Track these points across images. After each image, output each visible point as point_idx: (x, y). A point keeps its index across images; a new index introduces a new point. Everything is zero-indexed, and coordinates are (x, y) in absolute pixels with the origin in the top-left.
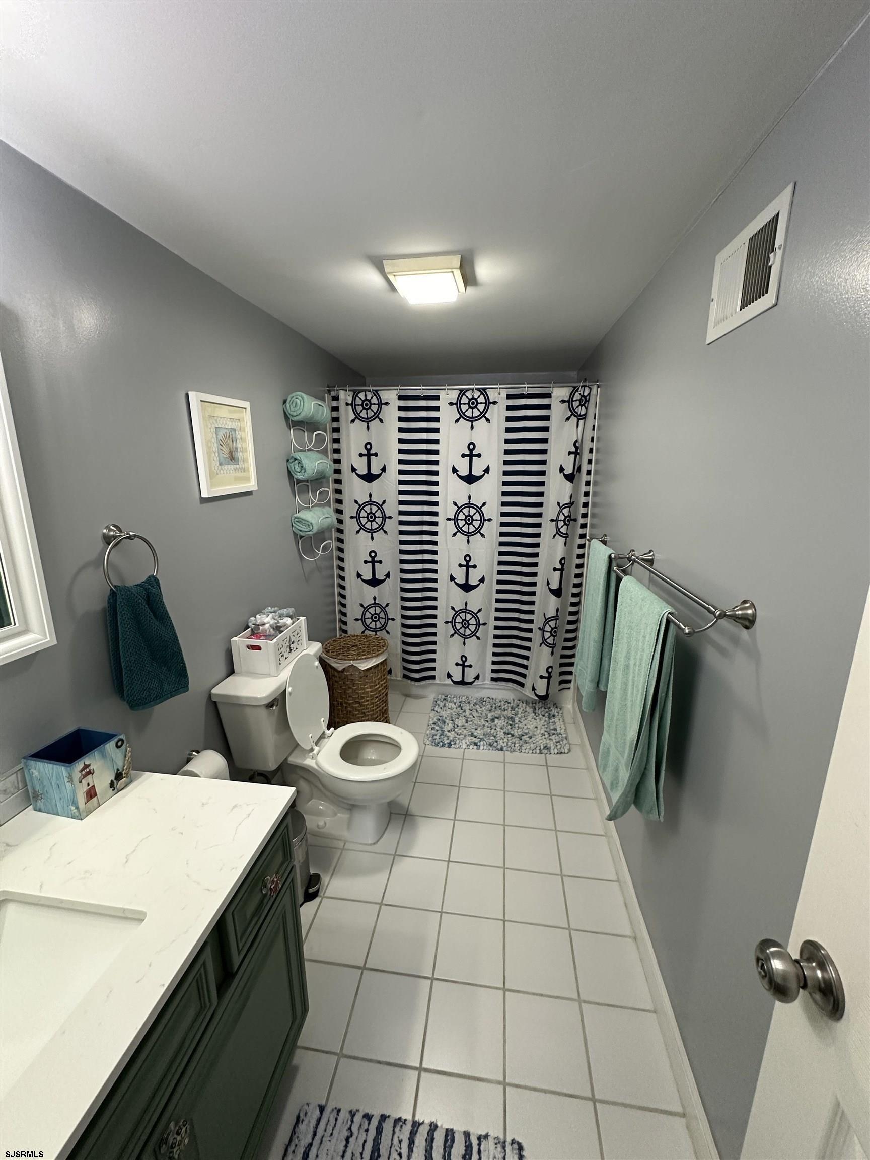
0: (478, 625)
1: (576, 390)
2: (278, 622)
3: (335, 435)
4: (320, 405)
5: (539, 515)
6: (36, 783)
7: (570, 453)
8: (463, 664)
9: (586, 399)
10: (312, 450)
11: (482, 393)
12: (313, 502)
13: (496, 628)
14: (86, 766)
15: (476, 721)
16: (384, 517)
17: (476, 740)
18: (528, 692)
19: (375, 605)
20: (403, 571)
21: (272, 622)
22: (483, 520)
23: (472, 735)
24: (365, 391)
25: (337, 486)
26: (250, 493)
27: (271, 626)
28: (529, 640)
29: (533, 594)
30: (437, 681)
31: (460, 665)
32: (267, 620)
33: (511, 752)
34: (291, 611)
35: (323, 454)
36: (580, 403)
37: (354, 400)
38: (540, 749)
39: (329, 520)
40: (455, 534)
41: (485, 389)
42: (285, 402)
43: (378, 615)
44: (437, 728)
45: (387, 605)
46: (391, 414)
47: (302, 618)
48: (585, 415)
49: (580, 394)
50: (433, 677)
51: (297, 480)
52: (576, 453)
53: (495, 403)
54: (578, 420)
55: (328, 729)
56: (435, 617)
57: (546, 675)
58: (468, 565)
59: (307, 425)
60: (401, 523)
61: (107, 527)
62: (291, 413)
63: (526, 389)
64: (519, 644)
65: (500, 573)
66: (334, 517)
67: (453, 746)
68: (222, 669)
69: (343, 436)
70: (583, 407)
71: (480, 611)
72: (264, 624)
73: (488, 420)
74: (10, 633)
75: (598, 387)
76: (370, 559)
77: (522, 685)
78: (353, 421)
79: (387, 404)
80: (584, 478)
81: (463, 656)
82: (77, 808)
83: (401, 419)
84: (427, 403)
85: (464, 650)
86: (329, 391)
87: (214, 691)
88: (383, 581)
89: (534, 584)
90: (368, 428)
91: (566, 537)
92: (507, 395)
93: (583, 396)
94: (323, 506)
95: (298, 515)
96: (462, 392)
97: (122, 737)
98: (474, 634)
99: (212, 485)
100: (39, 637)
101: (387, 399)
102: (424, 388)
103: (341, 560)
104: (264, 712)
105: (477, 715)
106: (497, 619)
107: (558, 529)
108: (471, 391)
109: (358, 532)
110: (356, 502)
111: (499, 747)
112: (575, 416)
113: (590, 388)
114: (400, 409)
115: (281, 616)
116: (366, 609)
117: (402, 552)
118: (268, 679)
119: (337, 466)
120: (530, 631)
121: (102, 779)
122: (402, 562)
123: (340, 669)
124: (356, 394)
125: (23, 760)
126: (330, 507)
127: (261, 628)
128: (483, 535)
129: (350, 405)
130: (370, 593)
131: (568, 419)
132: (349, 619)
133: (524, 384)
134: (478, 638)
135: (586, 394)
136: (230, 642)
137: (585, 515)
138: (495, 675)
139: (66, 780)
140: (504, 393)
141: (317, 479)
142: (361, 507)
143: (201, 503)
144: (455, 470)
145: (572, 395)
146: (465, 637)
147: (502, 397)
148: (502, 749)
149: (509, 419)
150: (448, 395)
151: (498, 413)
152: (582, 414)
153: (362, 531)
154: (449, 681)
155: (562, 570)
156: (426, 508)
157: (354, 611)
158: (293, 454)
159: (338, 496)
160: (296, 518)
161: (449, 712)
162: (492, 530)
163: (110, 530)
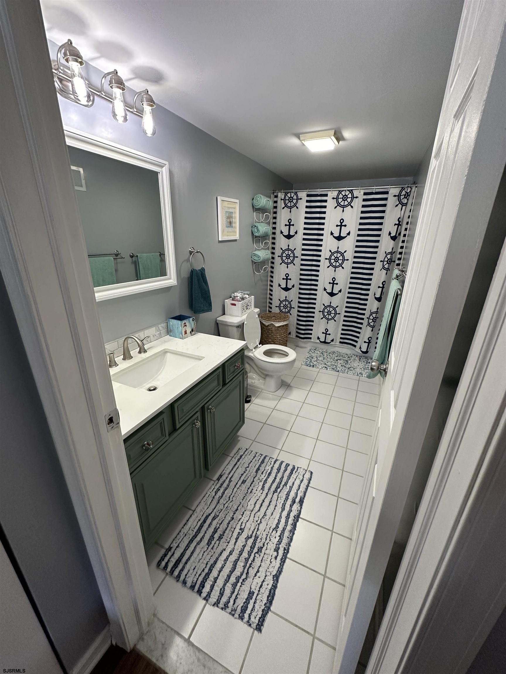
0: (336, 314)
1: (403, 189)
2: (243, 296)
3: (275, 215)
4: (268, 200)
5: (375, 258)
6: (171, 326)
7: (395, 224)
8: (326, 333)
9: (408, 194)
10: (263, 222)
11: (350, 192)
12: (261, 247)
13: (345, 316)
14: (185, 323)
15: (329, 359)
16: (294, 257)
17: (326, 366)
18: (357, 349)
19: (286, 300)
20: (300, 284)
21: (241, 296)
22: (344, 260)
23: (325, 364)
24: (291, 192)
25: (273, 241)
26: (236, 240)
27: (240, 298)
28: (362, 324)
29: (367, 300)
30: (312, 340)
31: (324, 333)
32: (239, 295)
33: (342, 373)
34: (248, 292)
35: (268, 224)
36: (405, 196)
37: (285, 197)
38: (357, 374)
39: (268, 256)
40: (328, 267)
41: (352, 190)
42: (253, 199)
43: (287, 305)
44: (309, 359)
45: (292, 301)
46: (303, 204)
47: (253, 296)
48: (407, 203)
49: (405, 191)
50: (310, 338)
51: (255, 236)
52: (399, 225)
53: (357, 197)
54: (403, 206)
55: (259, 344)
56: (314, 308)
57: (368, 341)
58: (333, 283)
59: (262, 210)
60: (302, 260)
61: (191, 248)
62: (255, 205)
63: (375, 189)
64: (356, 325)
65: (350, 288)
66: (270, 256)
67: (315, 367)
68: (221, 312)
69: (278, 216)
70: (406, 199)
71: (337, 307)
72: (237, 297)
73: (352, 207)
74: (166, 278)
75: (416, 187)
76: (285, 278)
77: (355, 346)
78: (283, 208)
79: (301, 199)
80: (402, 238)
81: (326, 329)
82: (182, 335)
83: (307, 207)
84: (321, 198)
85: (327, 326)
86: (274, 193)
87: (217, 319)
88: (291, 289)
89: (368, 295)
90: (290, 212)
91: (387, 270)
92: (364, 193)
93: (407, 192)
94: (266, 249)
95: (254, 252)
96: (340, 192)
97: (194, 318)
98: (333, 318)
99: (223, 235)
100: (173, 281)
101: (301, 196)
102: (320, 190)
103: (272, 277)
104: (235, 329)
105: (330, 357)
106: (346, 312)
107: (383, 266)
108: (345, 191)
109: (281, 264)
110: (282, 249)
111: (337, 370)
112: (401, 204)
113: (411, 188)
114: (308, 201)
115: (244, 294)
116: (281, 302)
117: (301, 275)
118: (238, 318)
119: (274, 231)
120: (363, 319)
121: (189, 330)
122: (301, 279)
123: (267, 325)
124: (286, 194)
125: (168, 319)
126: (269, 250)
127: (236, 298)
128: (343, 268)
129: (283, 200)
130: (284, 294)
131: (397, 206)
132: (273, 306)
133: (374, 187)
134: (335, 321)
135: (408, 191)
136: (224, 301)
137: (399, 259)
138: (342, 340)
139: (180, 326)
140: (362, 192)
141: (264, 236)
142: (284, 251)
143: (219, 243)
144: (332, 234)
145: (401, 192)
146: (328, 319)
147: (361, 194)
148: (338, 371)
149: (363, 206)
150: (332, 194)
151: (358, 204)
152: (405, 203)
153: (283, 263)
154: (318, 341)
155: (383, 288)
156: (315, 253)
157: (275, 302)
158: (255, 224)
159: (273, 246)
160: (253, 254)
161: (316, 354)
162: (348, 265)
163: (191, 249)
